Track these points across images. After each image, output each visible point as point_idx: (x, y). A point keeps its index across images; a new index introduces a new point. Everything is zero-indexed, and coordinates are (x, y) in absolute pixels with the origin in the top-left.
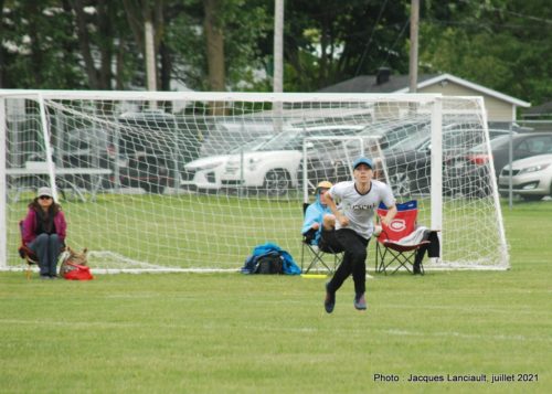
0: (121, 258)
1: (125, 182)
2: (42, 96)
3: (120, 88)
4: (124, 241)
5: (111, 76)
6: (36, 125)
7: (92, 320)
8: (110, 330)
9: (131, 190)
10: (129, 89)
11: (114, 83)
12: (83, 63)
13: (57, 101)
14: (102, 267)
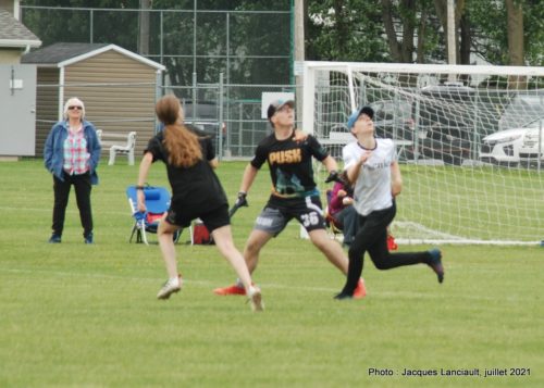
0: (424, 228)
1: (428, 154)
2: (350, 68)
3: (421, 61)
4: (427, 212)
5: (412, 49)
6: (344, 97)
7: (397, 290)
8: (417, 300)
9: (434, 162)
10: (429, 62)
11: (415, 56)
12: (385, 36)
13: (365, 74)
14: (405, 238)
